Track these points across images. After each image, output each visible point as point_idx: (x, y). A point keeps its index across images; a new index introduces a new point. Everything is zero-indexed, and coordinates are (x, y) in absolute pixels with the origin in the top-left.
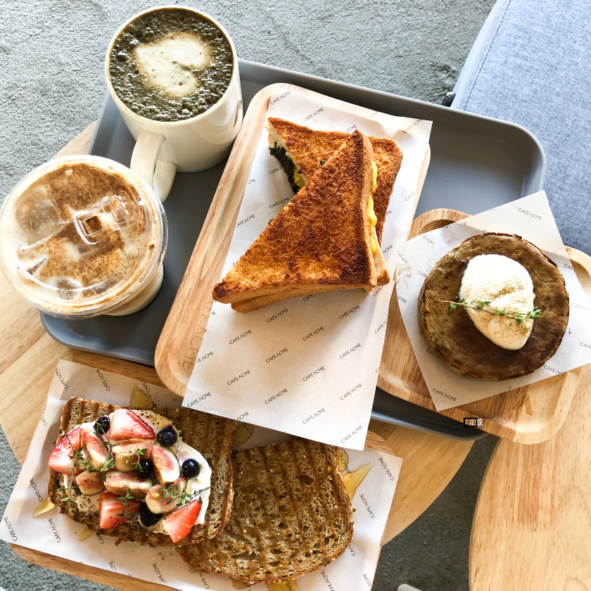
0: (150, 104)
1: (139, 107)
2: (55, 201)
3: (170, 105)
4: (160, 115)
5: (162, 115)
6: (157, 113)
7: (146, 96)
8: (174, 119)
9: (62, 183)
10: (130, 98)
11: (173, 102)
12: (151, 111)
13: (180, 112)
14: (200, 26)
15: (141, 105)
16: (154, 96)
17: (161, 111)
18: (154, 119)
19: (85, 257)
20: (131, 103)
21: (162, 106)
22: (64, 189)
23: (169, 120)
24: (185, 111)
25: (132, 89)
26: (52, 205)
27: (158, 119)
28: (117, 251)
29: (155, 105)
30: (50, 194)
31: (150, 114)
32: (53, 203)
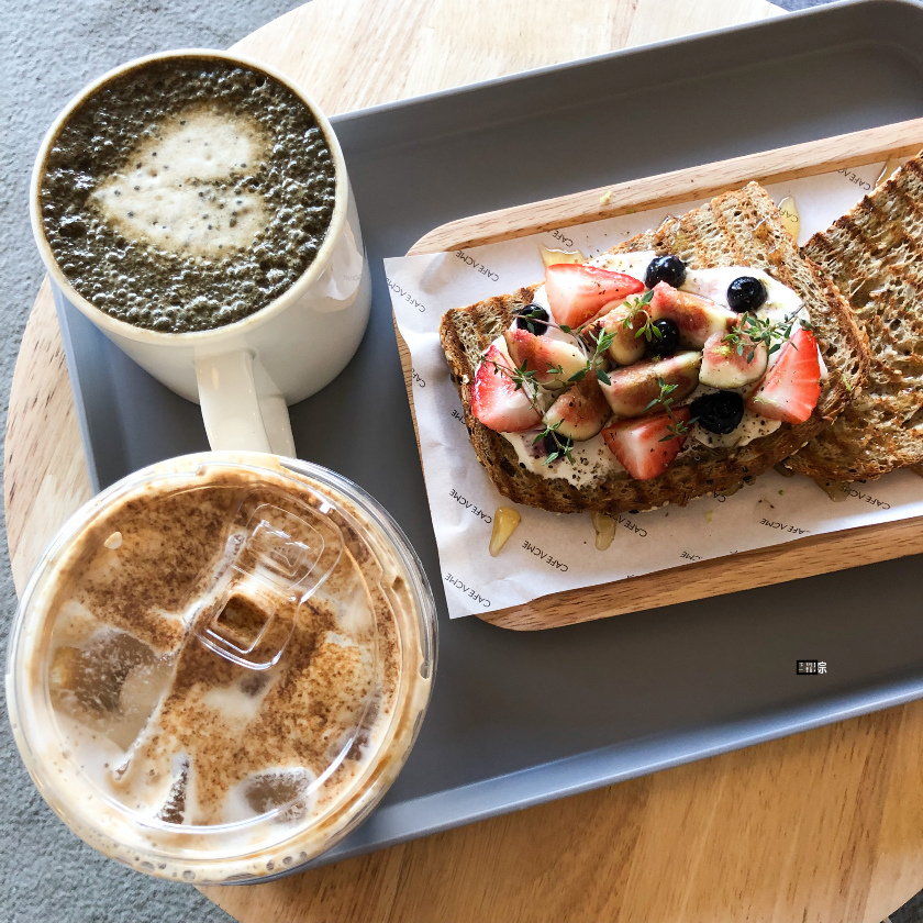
0: (190, 296)
1: (171, 315)
2: (118, 618)
3: (233, 276)
4: (224, 309)
5: (229, 308)
6: (216, 308)
7: (170, 284)
8: (258, 303)
9: (109, 569)
10: (140, 305)
11: (238, 269)
12: (200, 310)
13: (263, 282)
14: (205, 80)
15: (173, 308)
16: (187, 276)
17: (221, 300)
18: (215, 326)
19: (270, 700)
20: (147, 316)
21: (218, 289)
22: (122, 580)
23: (250, 311)
24: (273, 273)
25: (131, 284)
26: (118, 630)
27: (227, 320)
28: (328, 641)
29: (201, 293)
30: (99, 610)
31: (200, 320)
32: (118, 624)
